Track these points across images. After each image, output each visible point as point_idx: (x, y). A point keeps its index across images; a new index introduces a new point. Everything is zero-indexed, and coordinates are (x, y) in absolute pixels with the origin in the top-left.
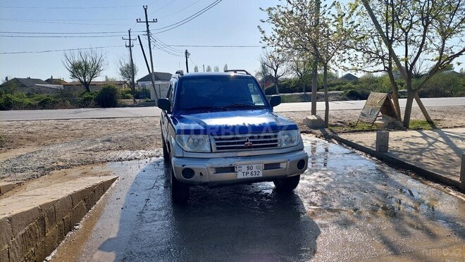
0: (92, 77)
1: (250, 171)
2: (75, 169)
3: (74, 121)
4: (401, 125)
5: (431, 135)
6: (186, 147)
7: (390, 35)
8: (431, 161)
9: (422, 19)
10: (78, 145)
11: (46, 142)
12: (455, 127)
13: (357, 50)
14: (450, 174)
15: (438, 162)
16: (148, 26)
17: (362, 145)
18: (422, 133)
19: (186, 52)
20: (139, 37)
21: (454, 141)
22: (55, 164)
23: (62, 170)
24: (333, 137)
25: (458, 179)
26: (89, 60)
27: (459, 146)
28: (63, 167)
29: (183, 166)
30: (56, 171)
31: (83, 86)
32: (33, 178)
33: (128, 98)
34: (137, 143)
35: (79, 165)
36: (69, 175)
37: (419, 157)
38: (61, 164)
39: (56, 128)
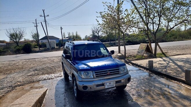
0: (19, 40)
1: (110, 85)
2: (26, 86)
3: (17, 61)
4: (154, 56)
5: (166, 60)
6: (83, 77)
7: (147, 21)
8: (171, 72)
9: (158, 15)
10: (23, 73)
11: (7, 72)
12: (174, 55)
13: (136, 28)
14: (180, 77)
15: (173, 72)
16: (45, 18)
17: (142, 65)
18: (163, 59)
19: (61, 28)
20: (41, 22)
21: (176, 62)
22: (16, 84)
23: (21, 87)
24: (129, 62)
25: (184, 79)
26: (18, 32)
27: (179, 64)
28: (20, 85)
29: (83, 85)
30: (18, 88)
31: (15, 43)
32: (8, 92)
33: (36, 48)
34: (49, 70)
35: (27, 84)
36: (25, 89)
37: (166, 70)
38: (19, 84)
39: (10, 65)
